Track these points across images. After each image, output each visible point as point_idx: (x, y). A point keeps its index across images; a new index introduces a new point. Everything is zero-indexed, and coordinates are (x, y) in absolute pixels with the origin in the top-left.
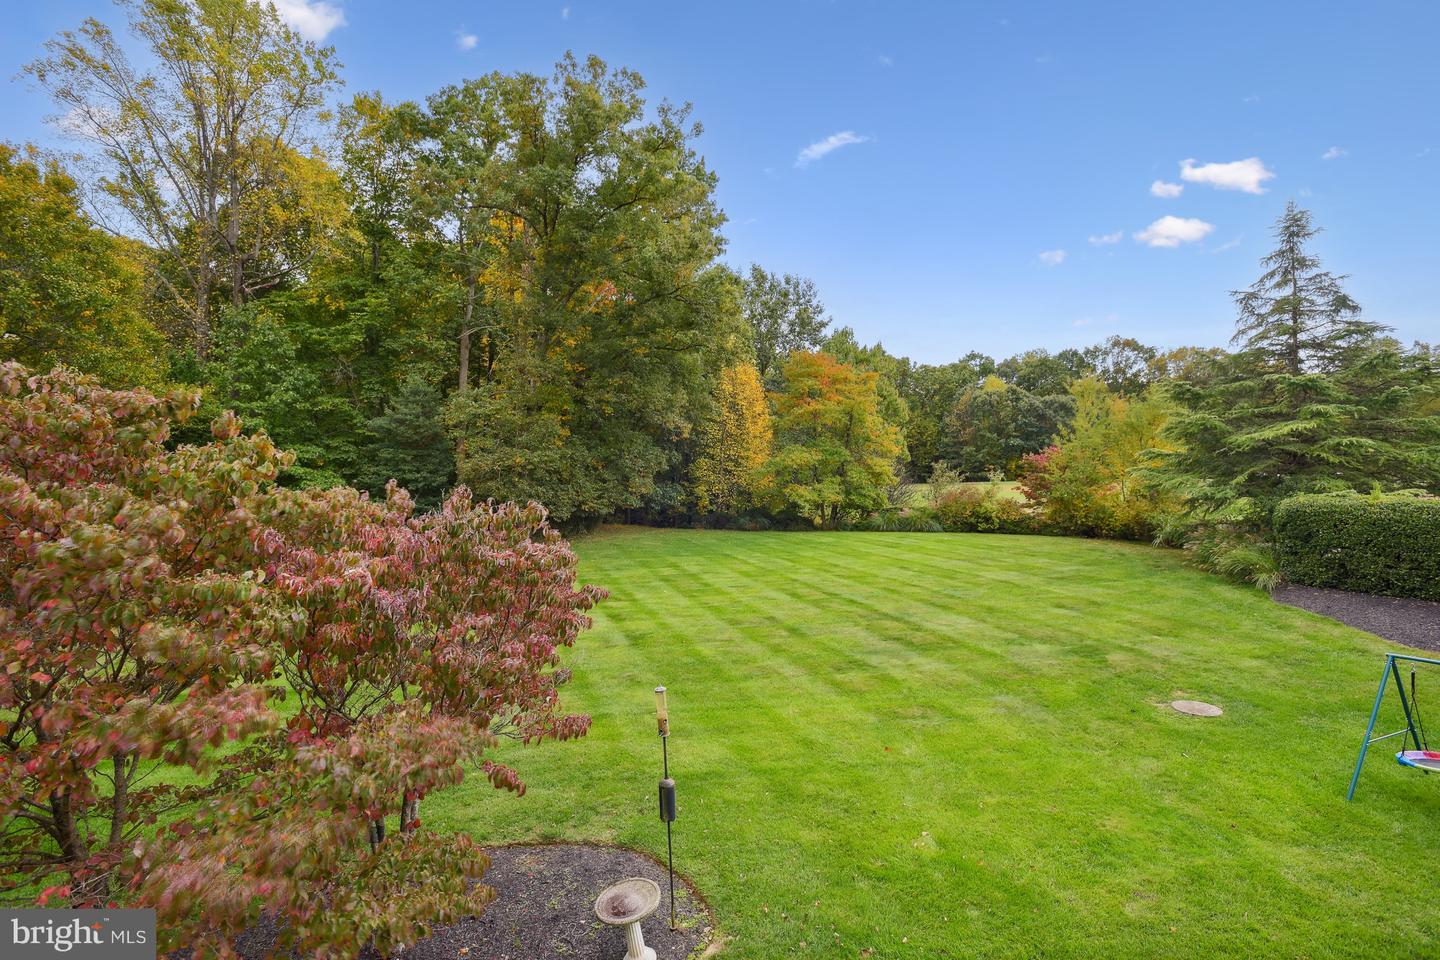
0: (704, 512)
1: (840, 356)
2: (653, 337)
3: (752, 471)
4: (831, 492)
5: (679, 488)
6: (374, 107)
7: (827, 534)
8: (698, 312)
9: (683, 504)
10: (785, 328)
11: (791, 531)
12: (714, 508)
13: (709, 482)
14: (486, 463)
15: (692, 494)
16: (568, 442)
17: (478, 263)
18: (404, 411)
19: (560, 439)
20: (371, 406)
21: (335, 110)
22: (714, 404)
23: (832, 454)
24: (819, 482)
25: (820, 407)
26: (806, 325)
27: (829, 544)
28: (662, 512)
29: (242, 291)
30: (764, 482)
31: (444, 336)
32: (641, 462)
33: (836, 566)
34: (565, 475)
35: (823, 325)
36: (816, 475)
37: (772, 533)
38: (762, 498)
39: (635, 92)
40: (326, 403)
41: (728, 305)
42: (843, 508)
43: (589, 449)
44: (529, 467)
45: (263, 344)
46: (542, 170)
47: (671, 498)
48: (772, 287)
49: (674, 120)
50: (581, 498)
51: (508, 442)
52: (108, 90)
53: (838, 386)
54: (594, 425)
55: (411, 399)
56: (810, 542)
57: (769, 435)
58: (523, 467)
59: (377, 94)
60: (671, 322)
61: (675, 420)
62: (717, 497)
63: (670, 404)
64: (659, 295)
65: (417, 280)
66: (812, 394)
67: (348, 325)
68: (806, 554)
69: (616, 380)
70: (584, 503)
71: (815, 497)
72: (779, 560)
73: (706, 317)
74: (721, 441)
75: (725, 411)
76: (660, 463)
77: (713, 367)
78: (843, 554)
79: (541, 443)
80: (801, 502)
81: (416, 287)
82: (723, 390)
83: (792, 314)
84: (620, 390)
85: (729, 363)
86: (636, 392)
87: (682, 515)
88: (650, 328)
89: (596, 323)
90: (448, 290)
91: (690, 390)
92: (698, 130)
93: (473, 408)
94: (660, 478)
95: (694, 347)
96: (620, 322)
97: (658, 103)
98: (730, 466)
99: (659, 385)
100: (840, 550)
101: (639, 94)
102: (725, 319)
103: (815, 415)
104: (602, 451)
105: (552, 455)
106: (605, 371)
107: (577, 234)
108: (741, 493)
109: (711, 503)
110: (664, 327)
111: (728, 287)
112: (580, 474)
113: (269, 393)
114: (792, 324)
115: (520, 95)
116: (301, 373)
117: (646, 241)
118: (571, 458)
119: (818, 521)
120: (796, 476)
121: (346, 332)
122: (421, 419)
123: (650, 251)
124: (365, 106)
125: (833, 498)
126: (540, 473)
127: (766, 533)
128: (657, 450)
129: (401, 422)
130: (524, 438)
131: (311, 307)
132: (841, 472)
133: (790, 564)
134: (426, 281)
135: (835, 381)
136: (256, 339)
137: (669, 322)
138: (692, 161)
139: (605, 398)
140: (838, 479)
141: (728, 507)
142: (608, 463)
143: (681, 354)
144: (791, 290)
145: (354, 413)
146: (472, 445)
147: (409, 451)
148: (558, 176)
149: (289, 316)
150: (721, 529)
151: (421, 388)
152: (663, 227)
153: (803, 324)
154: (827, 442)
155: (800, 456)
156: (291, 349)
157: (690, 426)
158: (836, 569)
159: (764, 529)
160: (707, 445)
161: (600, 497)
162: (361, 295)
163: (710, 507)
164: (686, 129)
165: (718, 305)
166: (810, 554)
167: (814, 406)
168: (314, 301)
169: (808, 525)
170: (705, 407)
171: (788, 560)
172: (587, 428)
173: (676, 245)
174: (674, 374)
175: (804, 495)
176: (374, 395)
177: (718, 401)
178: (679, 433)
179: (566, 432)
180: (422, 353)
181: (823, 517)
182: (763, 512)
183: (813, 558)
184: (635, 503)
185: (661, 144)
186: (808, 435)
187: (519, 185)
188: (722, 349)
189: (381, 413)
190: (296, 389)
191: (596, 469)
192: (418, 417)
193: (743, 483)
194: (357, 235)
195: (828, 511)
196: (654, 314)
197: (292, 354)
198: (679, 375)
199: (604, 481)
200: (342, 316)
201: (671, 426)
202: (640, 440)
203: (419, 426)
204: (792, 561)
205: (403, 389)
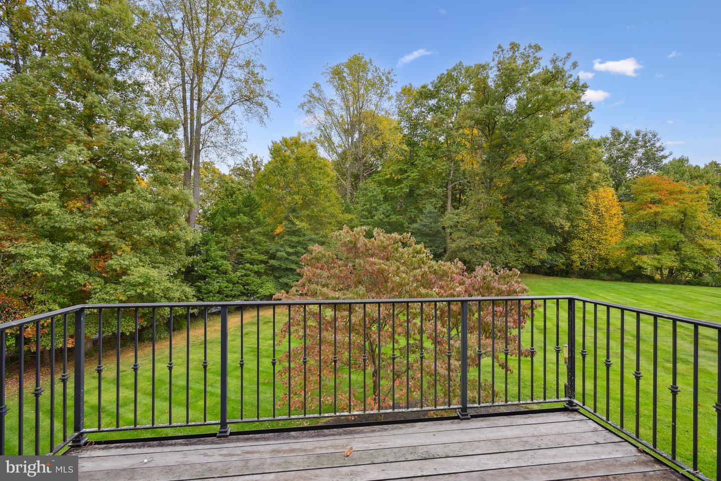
0: (577, 269)
1: (677, 176)
2: (547, 180)
3: (609, 247)
4: (669, 260)
5: (561, 255)
6: (409, 90)
7: (664, 285)
8: (574, 164)
9: (563, 264)
10: (634, 162)
11: (637, 282)
12: (583, 267)
13: (579, 253)
14: (462, 243)
15: (569, 258)
16: (501, 233)
17: (455, 152)
18: (426, 221)
19: (497, 232)
20: (411, 218)
21: (394, 95)
22: (583, 210)
23: (670, 237)
24: (658, 254)
25: (659, 209)
26: (651, 158)
27: (665, 292)
28: (551, 268)
29: (363, 175)
30: (618, 253)
31: (441, 187)
32: (540, 243)
33: (669, 305)
34: (499, 249)
35: (665, 157)
36: (656, 250)
37: (623, 283)
38: (616, 262)
39: (536, 54)
40: (394, 218)
41: (593, 157)
42: (677, 270)
43: (511, 236)
44: (482, 246)
45: (373, 196)
46: (487, 108)
47: (556, 261)
48: (626, 140)
49: (560, 64)
50: (507, 261)
51: (471, 233)
52: (321, 107)
53: (675, 196)
54: (513, 224)
55: (428, 215)
56: (651, 290)
57: (621, 226)
58: (480, 246)
59: (410, 84)
60: (558, 171)
61: (560, 221)
62: (586, 261)
63: (557, 214)
64: (550, 157)
65: (430, 163)
66: (654, 202)
67: (402, 185)
68: (648, 297)
69: (527, 202)
70: (509, 263)
71: (655, 263)
72: (627, 299)
73: (579, 166)
74: (588, 230)
75: (590, 214)
76: (550, 243)
77: (584, 190)
78: (677, 299)
79: (488, 234)
80: (645, 266)
81: (429, 166)
82: (589, 203)
83: (640, 152)
84: (529, 207)
85: (593, 188)
86: (537, 208)
87: (562, 270)
88: (546, 175)
89: (515, 175)
90: (442, 166)
91: (569, 204)
92: (575, 65)
93: (456, 219)
94: (550, 250)
95: (571, 181)
96: (529, 174)
97: (550, 57)
98: (594, 244)
99: (550, 204)
100: (674, 296)
101: (538, 55)
102: (592, 166)
103: (656, 214)
104: (518, 237)
105: (494, 239)
106: (520, 199)
107: (506, 134)
108: (601, 259)
109: (581, 264)
110: (553, 174)
111: (594, 149)
112: (507, 249)
113: (374, 216)
114: (640, 161)
115: (476, 73)
116: (386, 207)
117: (543, 132)
118: (502, 241)
119: (658, 277)
120: (641, 251)
121: (402, 188)
122: (433, 224)
123: (546, 136)
124: (406, 91)
125: (669, 264)
126: (487, 249)
127: (618, 283)
128: (549, 237)
129: (425, 226)
130: (480, 232)
131: (387, 179)
132: (676, 248)
133: (636, 301)
134: (433, 163)
135: (671, 193)
136: (370, 194)
137: (556, 171)
138: (570, 79)
139: (521, 211)
140: (674, 252)
141: (592, 267)
142: (521, 243)
143: (563, 186)
144: (640, 139)
145: (404, 222)
146: (456, 235)
147: (427, 238)
148: (494, 109)
149: (380, 184)
150: (588, 279)
151: (432, 210)
152: (553, 122)
153: (648, 159)
154: (665, 231)
155: (644, 239)
156: (381, 197)
157: (569, 224)
158: (670, 307)
159: (617, 280)
160: (579, 233)
161: (517, 260)
162: (406, 172)
163: (581, 267)
164: (567, 67)
165: (587, 159)
166: (650, 296)
167: (655, 209)
168: (388, 176)
169: (650, 280)
170: (579, 213)
171: (634, 299)
172: (510, 226)
173: (561, 132)
174: (559, 196)
175: (647, 262)
176: (412, 213)
177: (586, 207)
178: (562, 227)
179: (499, 229)
180: (431, 195)
181: (662, 274)
182: (617, 270)
183: (652, 299)
184: (536, 263)
185: (552, 77)
186: (652, 225)
187: (477, 116)
188: (589, 181)
189: (416, 222)
190: (383, 213)
191: (515, 246)
192: (431, 223)
193: (602, 253)
194: (405, 147)
195: (666, 272)
196: (548, 168)
197: (382, 199)
198: (562, 197)
199: (520, 252)
200: (399, 181)
201: (558, 225)
202: (540, 232)
203: (431, 227)
204: (637, 300)
205: (425, 211)
